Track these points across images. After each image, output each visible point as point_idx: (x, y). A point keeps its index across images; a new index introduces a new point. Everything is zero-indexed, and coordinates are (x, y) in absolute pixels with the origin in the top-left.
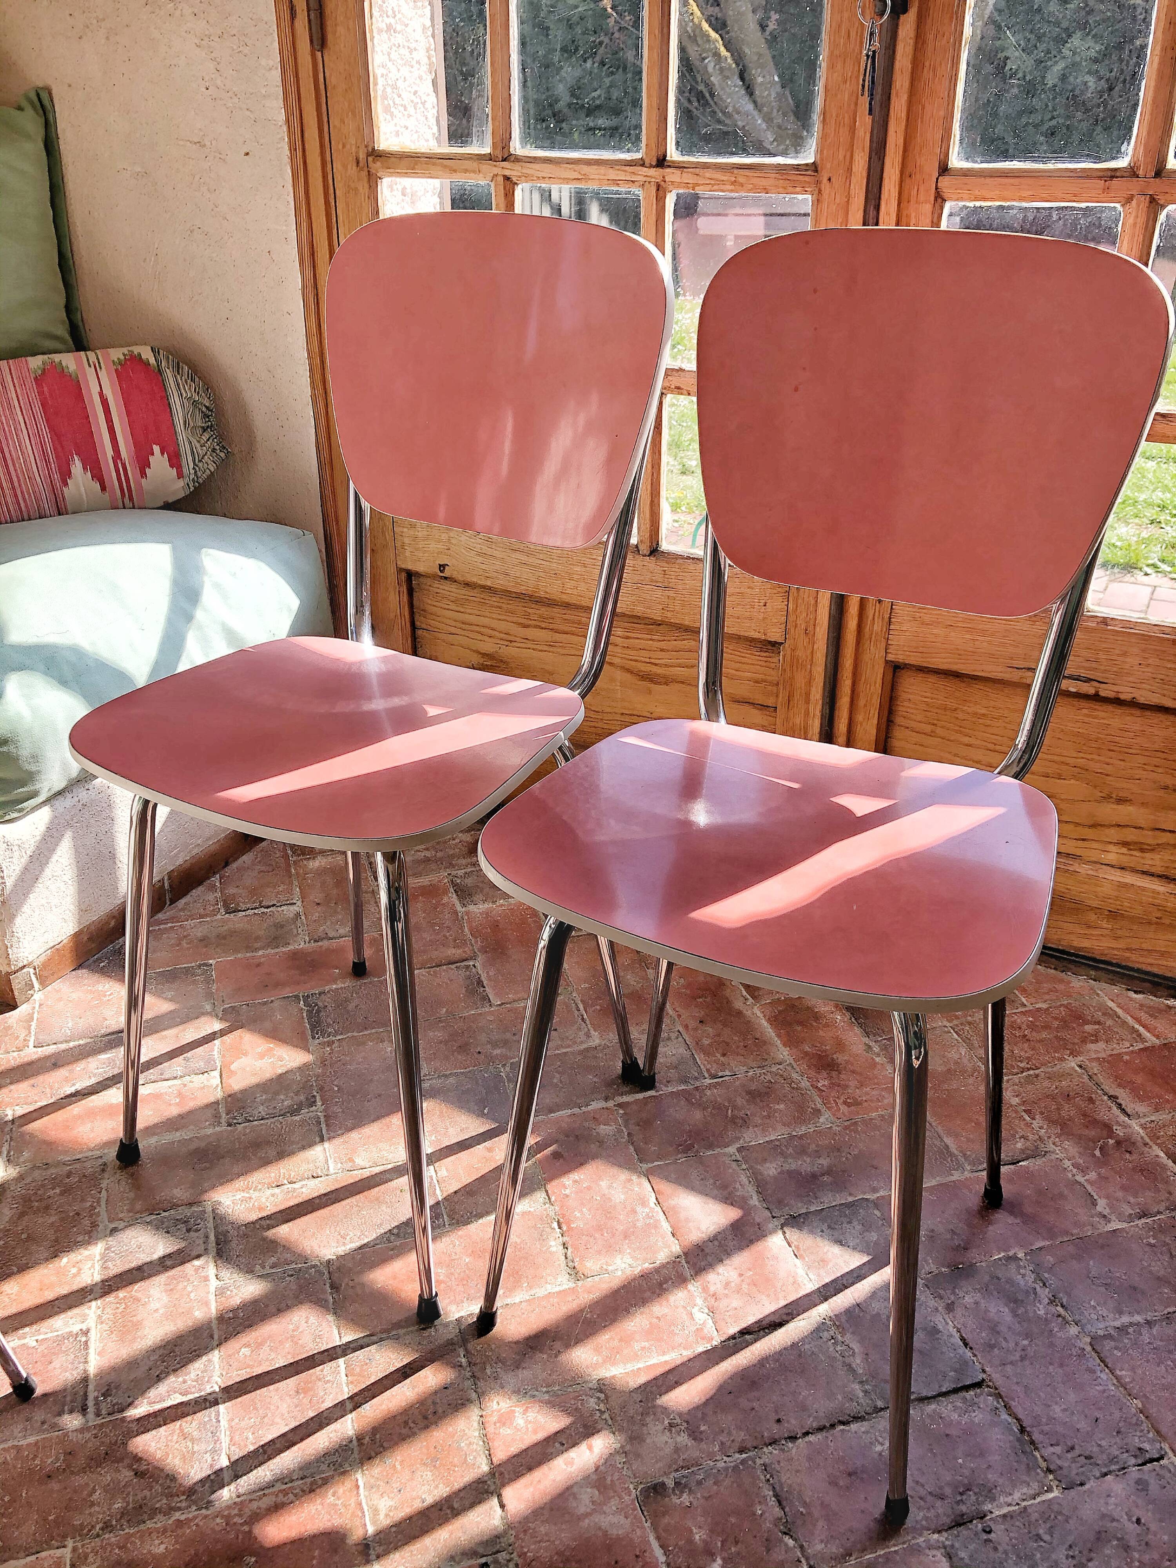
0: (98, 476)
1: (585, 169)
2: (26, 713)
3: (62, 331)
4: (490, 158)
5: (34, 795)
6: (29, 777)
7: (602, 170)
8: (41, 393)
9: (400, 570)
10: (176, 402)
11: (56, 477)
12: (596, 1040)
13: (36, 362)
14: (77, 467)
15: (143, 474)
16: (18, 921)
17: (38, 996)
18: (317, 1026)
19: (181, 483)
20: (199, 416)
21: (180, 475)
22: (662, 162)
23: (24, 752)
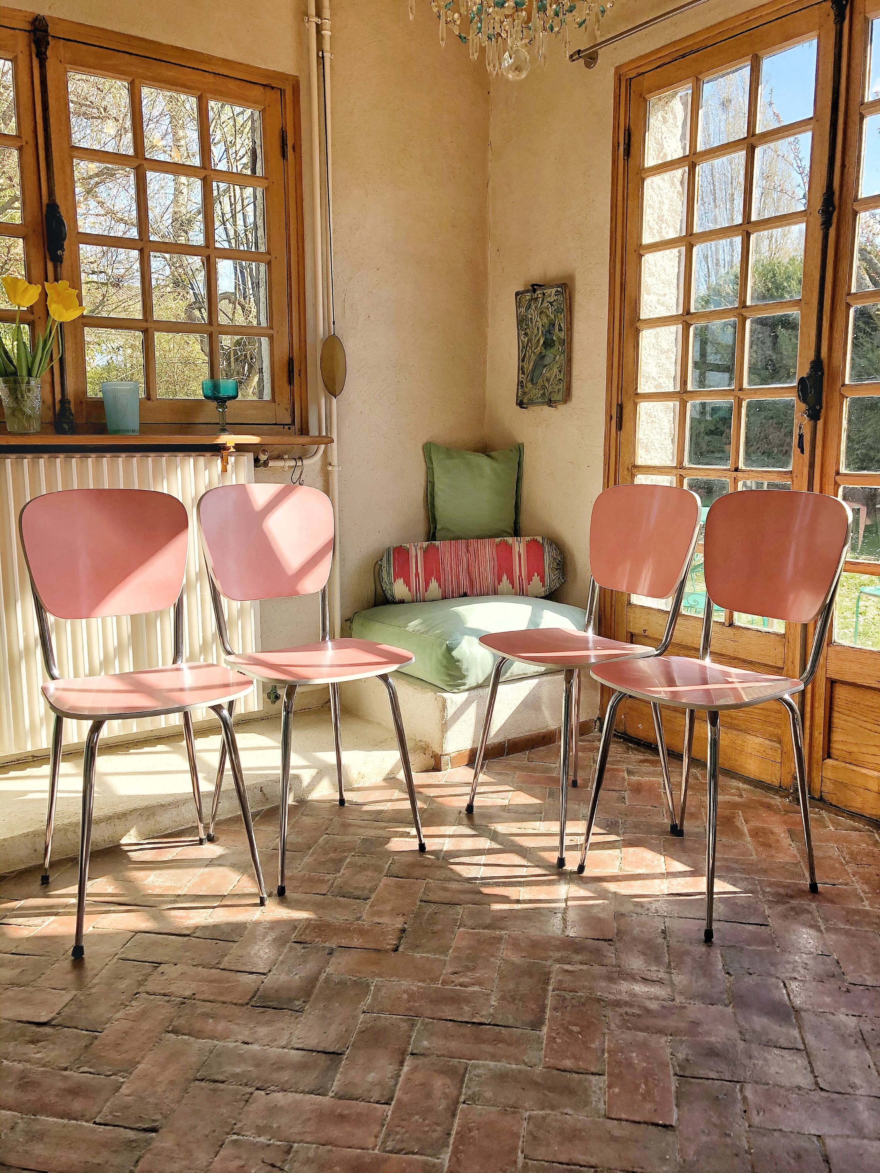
0: (512, 583)
1: (709, 472)
2: (468, 653)
3: (511, 531)
4: (676, 468)
5: (464, 684)
6: (464, 677)
7: (715, 472)
8: (497, 550)
9: (627, 632)
10: (546, 556)
11: (496, 582)
12: (666, 821)
13: (498, 540)
14: (505, 578)
15: (529, 584)
16: (449, 733)
17: (449, 770)
18: (551, 795)
19: (543, 589)
20: (555, 564)
21: (544, 586)
22: (736, 470)
23: (464, 667)
